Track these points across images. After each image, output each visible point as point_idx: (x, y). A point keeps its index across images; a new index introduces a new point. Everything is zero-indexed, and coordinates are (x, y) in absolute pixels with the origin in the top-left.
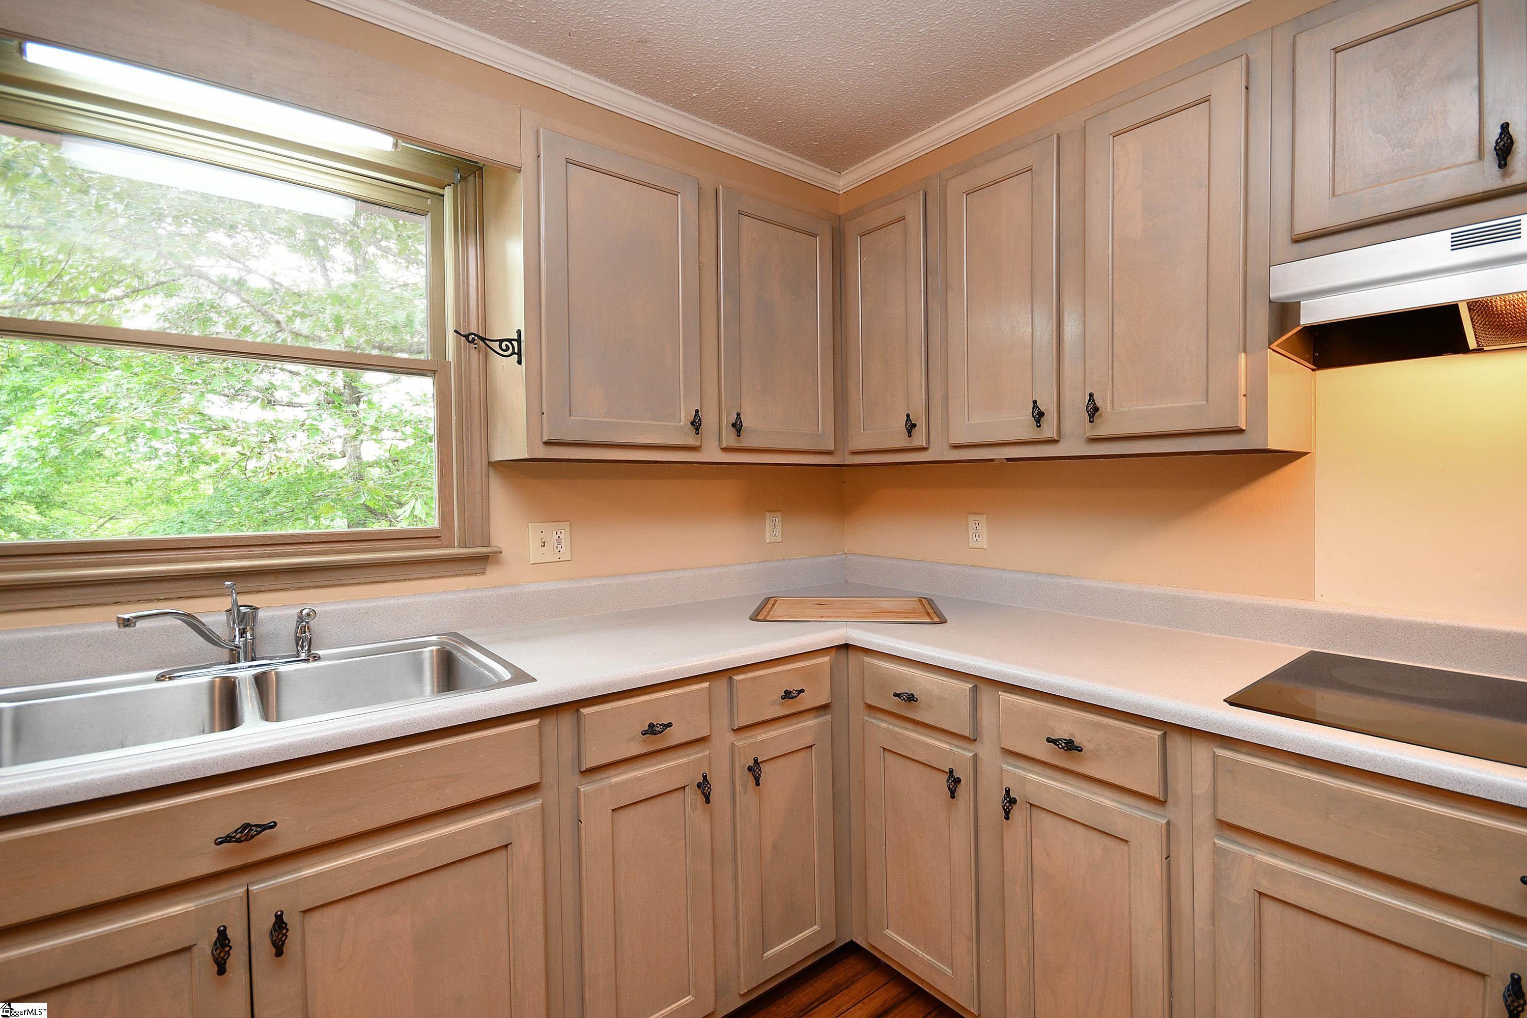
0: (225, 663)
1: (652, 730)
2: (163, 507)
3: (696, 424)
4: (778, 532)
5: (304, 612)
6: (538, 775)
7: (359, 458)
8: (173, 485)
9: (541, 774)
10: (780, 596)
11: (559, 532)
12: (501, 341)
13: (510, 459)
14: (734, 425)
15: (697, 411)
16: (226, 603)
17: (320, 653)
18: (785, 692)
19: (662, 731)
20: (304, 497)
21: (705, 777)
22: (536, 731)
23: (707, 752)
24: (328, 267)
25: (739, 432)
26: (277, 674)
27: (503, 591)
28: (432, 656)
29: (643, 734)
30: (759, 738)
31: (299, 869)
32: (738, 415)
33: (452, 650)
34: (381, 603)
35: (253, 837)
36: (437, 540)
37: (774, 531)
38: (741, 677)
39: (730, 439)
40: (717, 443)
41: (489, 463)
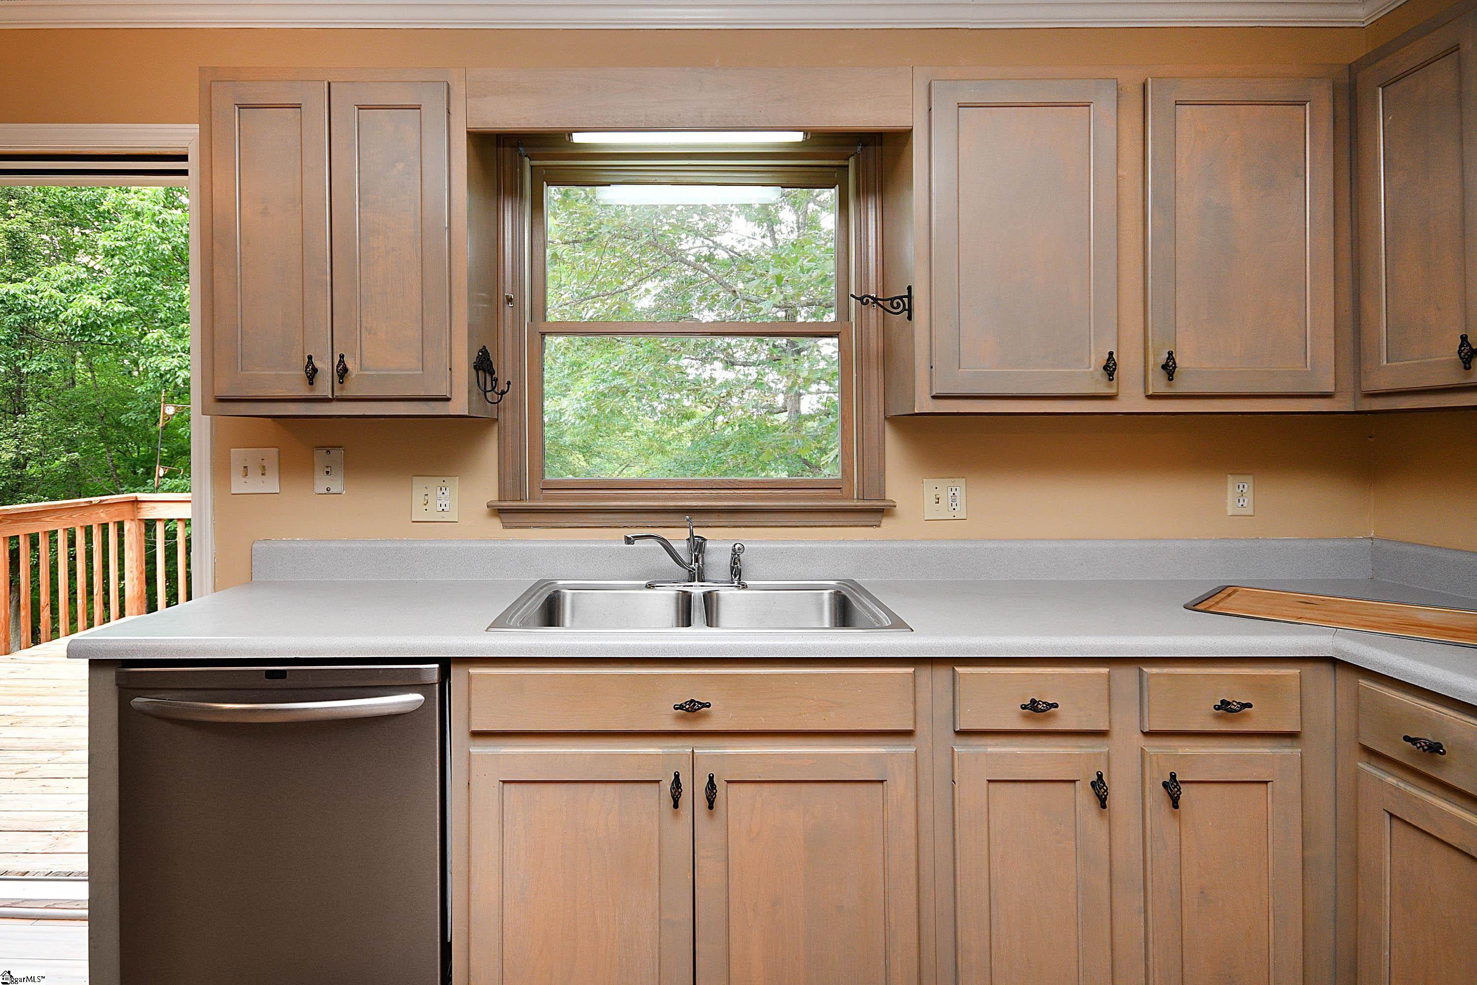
0: (684, 581)
1: (1033, 707)
2: (659, 456)
3: (1110, 368)
4: (1248, 500)
5: (737, 547)
6: (911, 722)
7: (798, 411)
8: (665, 438)
9: (915, 722)
10: (1242, 585)
11: (954, 489)
12: (892, 299)
13: (902, 414)
14: (1164, 367)
15: (1111, 354)
16: (686, 533)
17: (748, 583)
18: (1222, 702)
19: (1045, 711)
20: (754, 450)
21: (1100, 776)
22: (911, 679)
23: (1106, 750)
24: (775, 230)
25: (1172, 375)
26: (717, 594)
27: (895, 545)
28: (830, 598)
29: (1023, 708)
30: (1180, 752)
31: (725, 747)
32: (1170, 354)
33: (847, 595)
34: (794, 546)
35: (696, 710)
36: (838, 491)
37: (1241, 501)
38: (1155, 670)
39: (1159, 384)
40: (1142, 390)
41: (885, 418)
